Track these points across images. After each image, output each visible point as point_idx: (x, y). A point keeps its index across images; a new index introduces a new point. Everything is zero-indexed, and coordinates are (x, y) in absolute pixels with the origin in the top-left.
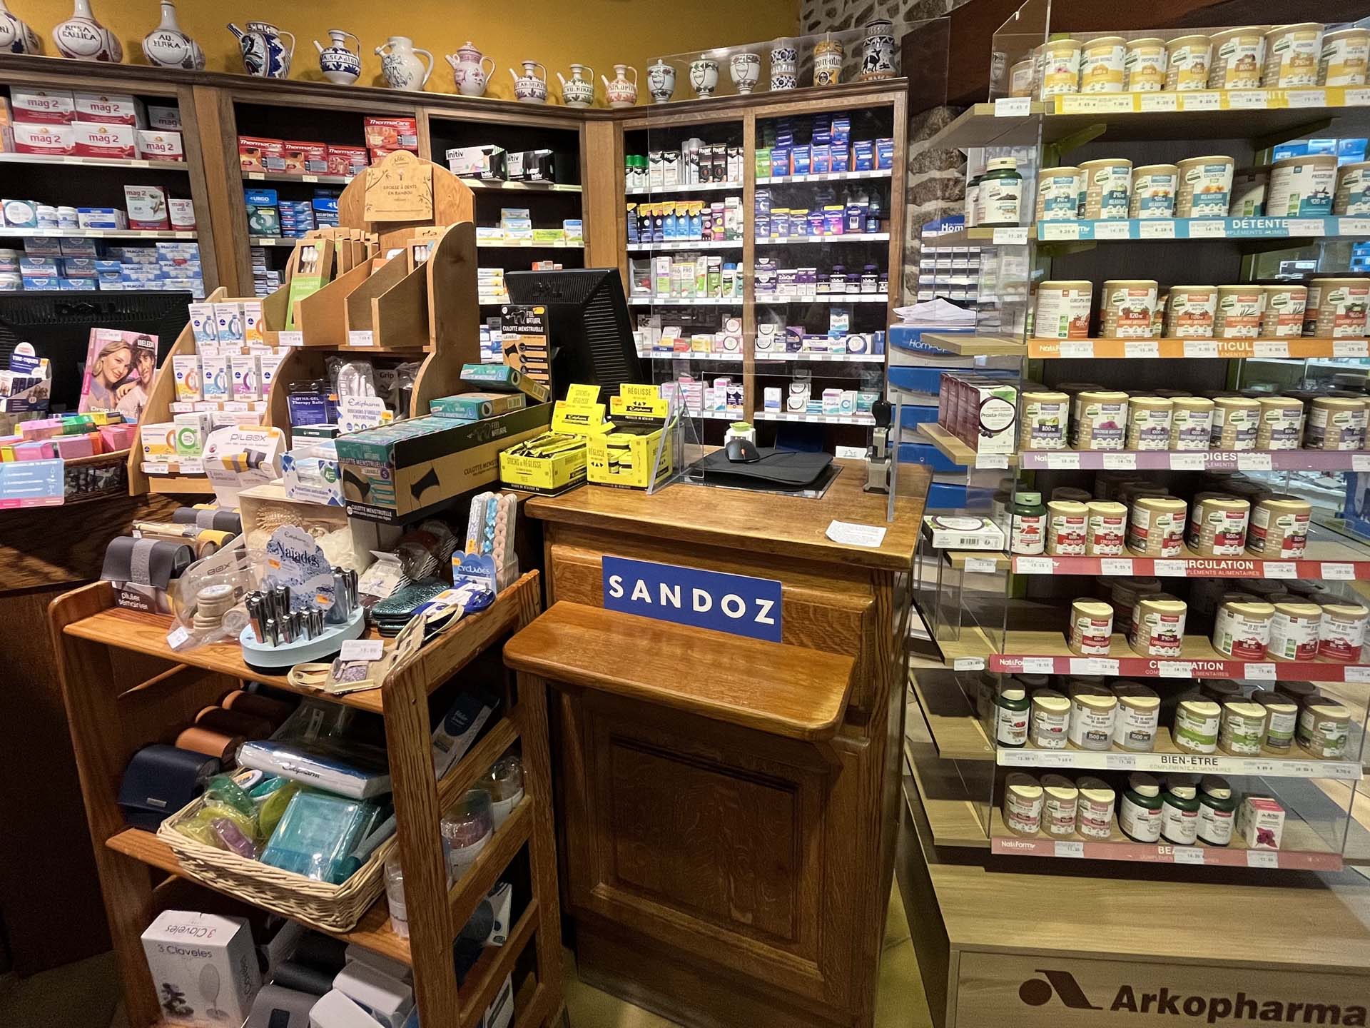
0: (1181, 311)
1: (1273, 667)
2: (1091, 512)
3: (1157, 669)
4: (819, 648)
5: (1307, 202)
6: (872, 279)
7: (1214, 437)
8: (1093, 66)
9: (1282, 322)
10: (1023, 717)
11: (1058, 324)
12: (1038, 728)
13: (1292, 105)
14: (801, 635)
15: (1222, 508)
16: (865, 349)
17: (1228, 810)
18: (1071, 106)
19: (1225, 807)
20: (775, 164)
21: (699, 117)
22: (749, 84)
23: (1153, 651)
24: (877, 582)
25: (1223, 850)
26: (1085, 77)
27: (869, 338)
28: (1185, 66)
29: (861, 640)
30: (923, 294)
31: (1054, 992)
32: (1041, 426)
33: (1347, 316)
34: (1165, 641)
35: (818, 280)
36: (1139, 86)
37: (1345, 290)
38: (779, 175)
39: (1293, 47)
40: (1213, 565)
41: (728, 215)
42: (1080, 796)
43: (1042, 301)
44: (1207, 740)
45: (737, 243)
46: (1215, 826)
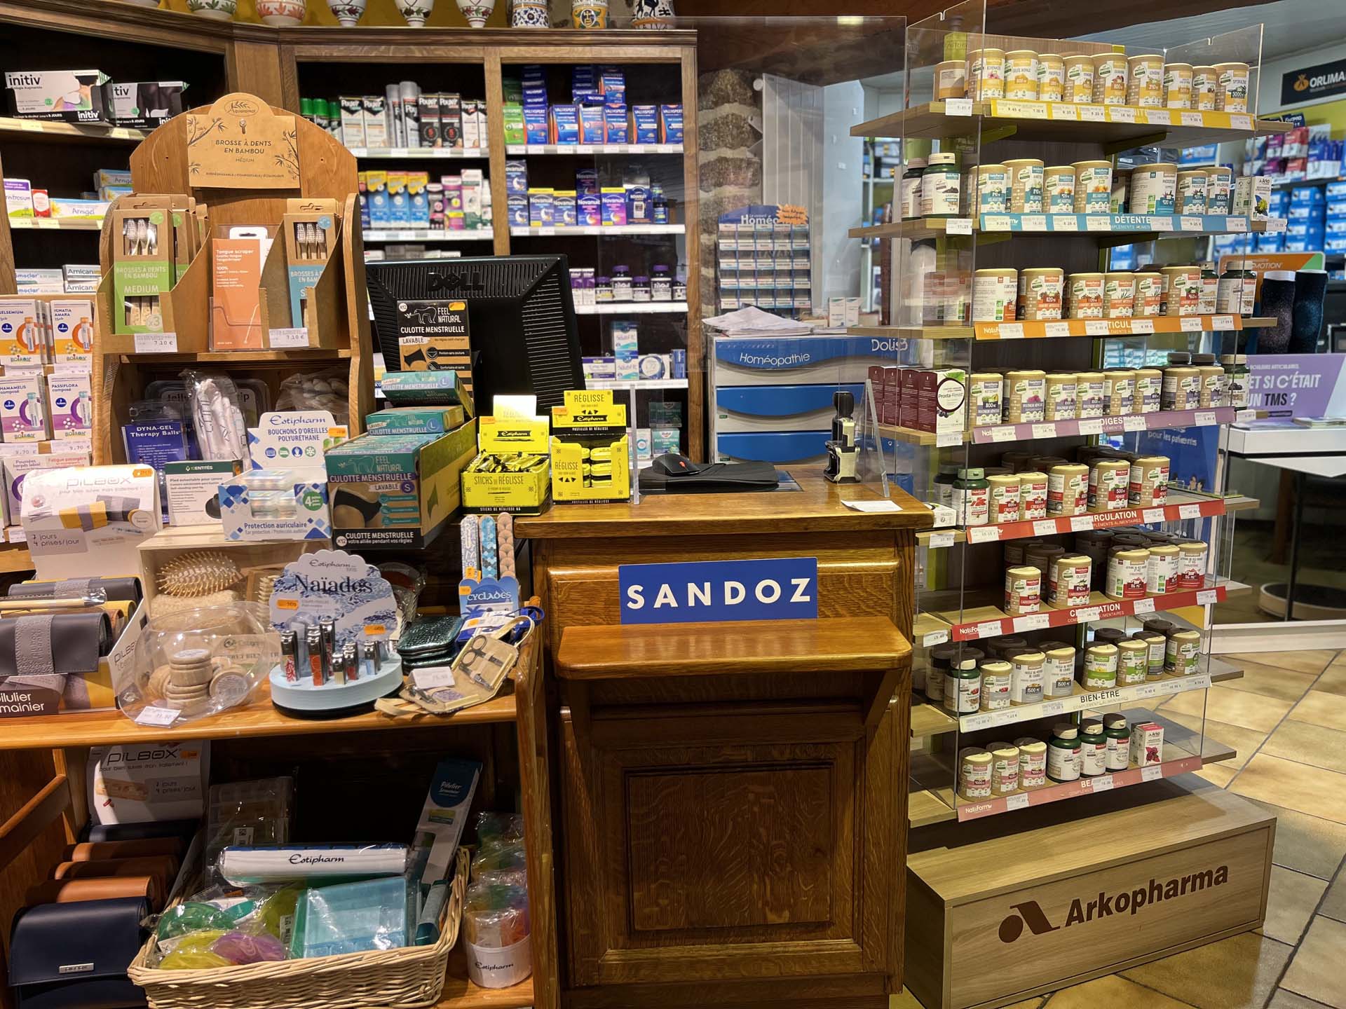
0: (1080, 295)
1: (1151, 601)
2: (1022, 481)
3: (1076, 617)
4: (854, 614)
5: (1160, 203)
6: (665, 282)
7: (1106, 405)
8: (1016, 74)
9: (1148, 304)
10: (974, 684)
11: (995, 308)
12: (988, 693)
13: (1150, 122)
14: (837, 606)
15: (1112, 468)
16: (661, 375)
17: (1126, 737)
18: (1002, 110)
19: (1123, 735)
20: (530, 127)
21: (418, 53)
22: (484, 14)
23: (1070, 603)
24: (900, 544)
25: (1126, 772)
26: (1008, 85)
27: (666, 358)
28: (1079, 81)
29: (892, 599)
30: (726, 303)
31: (1025, 925)
32: (985, 403)
33: (1187, 298)
34: (1079, 591)
35: (597, 285)
36: (1048, 95)
37: (1185, 276)
38: (536, 142)
39: (1147, 73)
40: (1110, 517)
41: (467, 193)
42: (1021, 752)
43: (979, 288)
44: (1109, 676)
45: (484, 233)
46: (1117, 753)
